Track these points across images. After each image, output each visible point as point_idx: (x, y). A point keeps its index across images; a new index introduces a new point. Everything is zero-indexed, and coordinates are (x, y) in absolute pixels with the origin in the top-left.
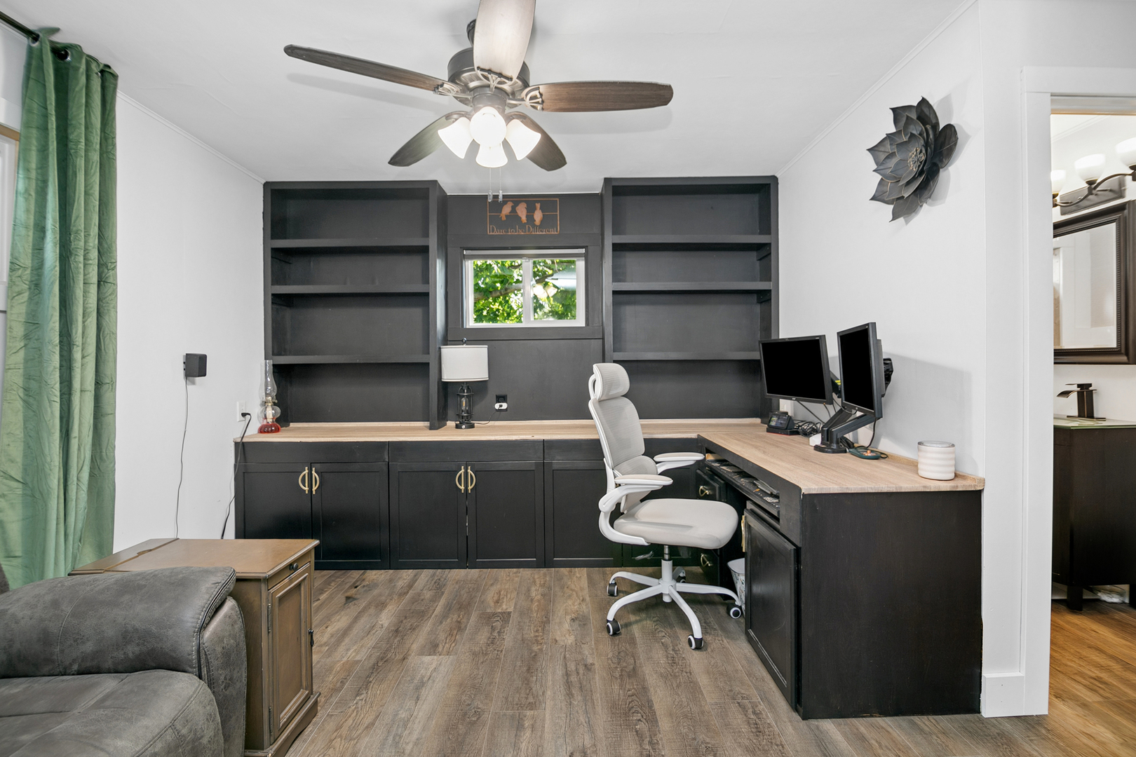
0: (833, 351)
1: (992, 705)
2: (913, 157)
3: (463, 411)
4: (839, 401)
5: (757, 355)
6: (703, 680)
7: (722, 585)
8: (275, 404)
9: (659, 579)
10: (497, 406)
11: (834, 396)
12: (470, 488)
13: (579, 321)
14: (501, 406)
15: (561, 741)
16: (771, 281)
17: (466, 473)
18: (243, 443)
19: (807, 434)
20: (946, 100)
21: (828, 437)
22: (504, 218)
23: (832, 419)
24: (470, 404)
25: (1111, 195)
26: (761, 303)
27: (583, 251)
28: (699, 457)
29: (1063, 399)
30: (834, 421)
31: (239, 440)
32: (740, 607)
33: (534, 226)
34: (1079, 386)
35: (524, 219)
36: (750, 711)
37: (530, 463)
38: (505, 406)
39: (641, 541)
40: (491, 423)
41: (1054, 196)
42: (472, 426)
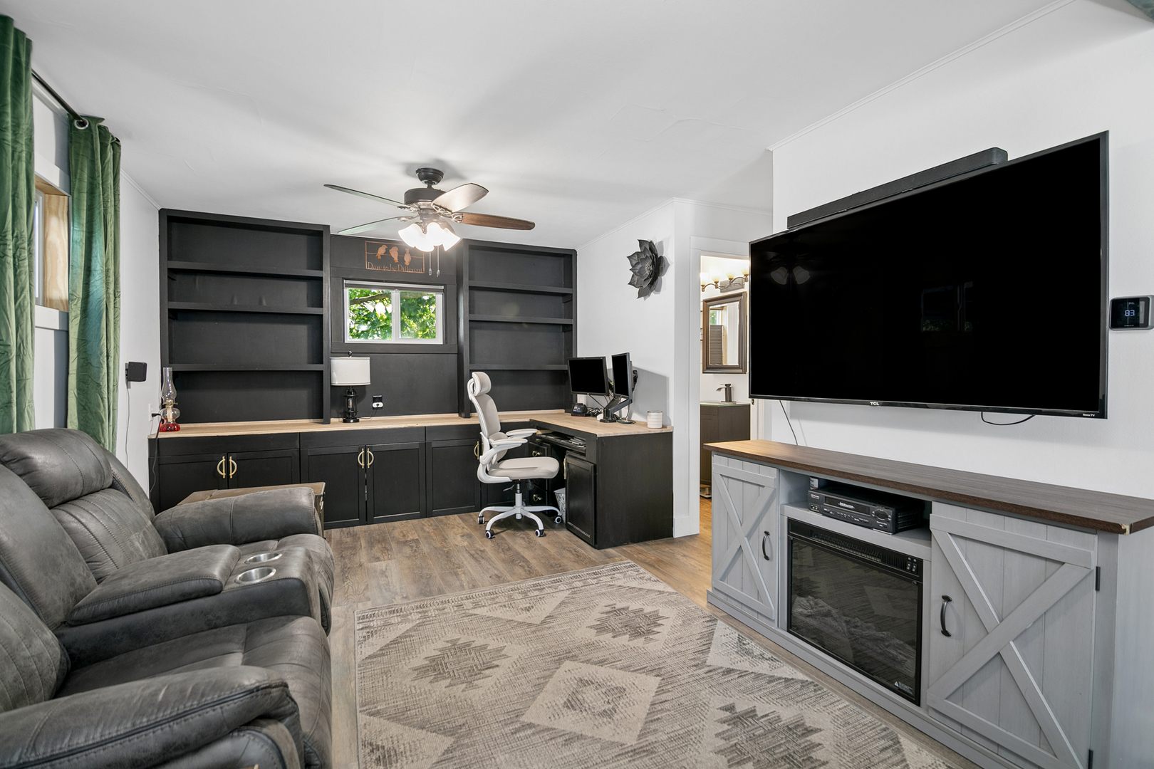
0: (609, 365)
1: (678, 533)
2: (647, 267)
3: (349, 409)
4: (612, 394)
5: (566, 367)
6: (547, 546)
7: (548, 505)
8: (175, 406)
9: (513, 506)
10: (375, 405)
11: (610, 391)
12: (369, 464)
13: (439, 340)
14: (378, 405)
15: (482, 575)
16: (572, 318)
17: (366, 453)
18: (159, 439)
19: (595, 415)
20: (661, 243)
21: (607, 413)
22: (379, 257)
23: (609, 404)
24: (354, 403)
25: (739, 286)
26: (565, 332)
27: (443, 287)
28: (534, 431)
29: (718, 392)
30: (609, 406)
31: (154, 437)
32: (561, 516)
33: (404, 266)
34: (726, 385)
35: (396, 259)
36: (573, 551)
37: (415, 444)
38: (381, 405)
39: (507, 479)
40: (374, 418)
41: (716, 283)
42: (358, 421)
